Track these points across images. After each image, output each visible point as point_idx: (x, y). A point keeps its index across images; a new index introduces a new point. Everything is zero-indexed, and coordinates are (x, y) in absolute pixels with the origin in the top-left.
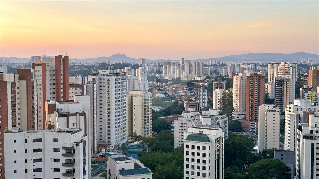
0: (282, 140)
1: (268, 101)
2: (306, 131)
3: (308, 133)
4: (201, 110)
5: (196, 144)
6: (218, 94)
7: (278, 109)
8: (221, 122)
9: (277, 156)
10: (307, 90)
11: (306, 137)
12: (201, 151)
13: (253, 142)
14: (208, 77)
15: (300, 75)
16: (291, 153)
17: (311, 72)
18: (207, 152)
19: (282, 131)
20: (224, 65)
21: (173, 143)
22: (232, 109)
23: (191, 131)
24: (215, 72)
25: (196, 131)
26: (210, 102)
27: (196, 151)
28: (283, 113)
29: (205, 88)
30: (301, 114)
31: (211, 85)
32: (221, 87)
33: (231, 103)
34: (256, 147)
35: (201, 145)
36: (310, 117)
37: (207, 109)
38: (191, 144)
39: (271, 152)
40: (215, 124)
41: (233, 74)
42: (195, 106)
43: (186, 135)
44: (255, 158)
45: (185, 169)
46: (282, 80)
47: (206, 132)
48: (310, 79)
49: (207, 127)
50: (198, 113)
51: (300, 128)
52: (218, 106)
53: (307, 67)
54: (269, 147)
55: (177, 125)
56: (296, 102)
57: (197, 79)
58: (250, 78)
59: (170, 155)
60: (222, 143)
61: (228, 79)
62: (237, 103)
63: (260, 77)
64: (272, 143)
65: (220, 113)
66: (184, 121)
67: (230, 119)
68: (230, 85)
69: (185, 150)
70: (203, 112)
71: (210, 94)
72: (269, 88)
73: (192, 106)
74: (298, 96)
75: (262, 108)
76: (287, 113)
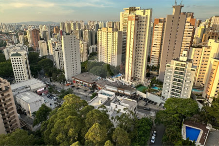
0: (48, 52)
1: (41, 39)
2: (56, 48)
3: (56, 49)
4: (15, 44)
5: (16, 57)
6: (21, 37)
7: (45, 42)
8: (25, 48)
9: (47, 58)
10: (54, 35)
11: (56, 50)
12: (19, 60)
13: (38, 54)
14: (15, 31)
15: (51, 30)
16: (52, 56)
17: (54, 28)
18: (21, 59)
19: (48, 49)
20: (21, 26)
21: (5, 58)
22: (28, 43)
23: (12, 53)
24: (18, 29)
25: (15, 52)
26: (18, 41)
27: (16, 60)
28: (47, 43)
29: (15, 35)
30: (53, 43)
31: (17, 34)
32: (22, 35)
33: (27, 41)
34: (40, 56)
35: (18, 57)
36: (57, 44)
37: (17, 44)
38: (13, 57)
39: (46, 57)
40: (22, 49)
41: (26, 30)
42: (12, 43)
43: (10, 55)
44: (40, 59)
45: (13, 67)
46: (45, 31)
47: (19, 52)
48: (55, 31)
49: (19, 50)
50: (14, 45)
51: (54, 48)
52: (22, 42)
53: (53, 27)
54: (44, 55)
55: (5, 51)
56: (51, 39)
57: (10, 31)
58: (33, 31)
59: (4, 63)
60: (27, 56)
61: (24, 32)
62: (30, 40)
63: (37, 30)
64: (45, 53)
65: (24, 45)
66: (8, 49)
67: (28, 47)
68: (25, 34)
69: (12, 60)
70: (16, 45)
71: (18, 37)
72: (41, 35)
73: (10, 43)
74: (51, 37)
75: (40, 42)
76: (49, 43)
